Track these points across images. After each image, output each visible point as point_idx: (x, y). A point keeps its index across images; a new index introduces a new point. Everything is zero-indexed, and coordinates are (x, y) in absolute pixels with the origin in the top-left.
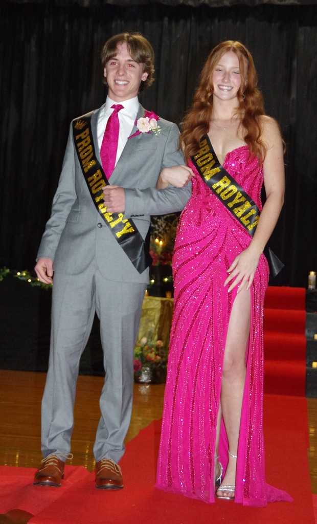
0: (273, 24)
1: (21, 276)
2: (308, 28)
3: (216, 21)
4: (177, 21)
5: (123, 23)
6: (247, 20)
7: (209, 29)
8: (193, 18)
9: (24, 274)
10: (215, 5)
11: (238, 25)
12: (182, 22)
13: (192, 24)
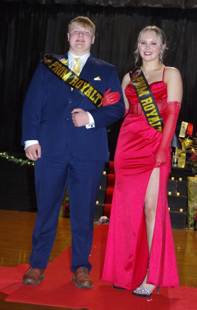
0: (148, 17)
1: (3, 155)
2: (167, 21)
3: (117, 15)
4: (95, 14)
5: (64, 14)
6: (133, 15)
7: (112, 19)
8: (103, 12)
9: (4, 154)
10: (116, 6)
11: (128, 17)
12: (97, 15)
13: (103, 16)
